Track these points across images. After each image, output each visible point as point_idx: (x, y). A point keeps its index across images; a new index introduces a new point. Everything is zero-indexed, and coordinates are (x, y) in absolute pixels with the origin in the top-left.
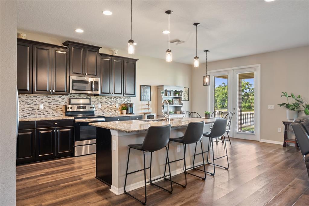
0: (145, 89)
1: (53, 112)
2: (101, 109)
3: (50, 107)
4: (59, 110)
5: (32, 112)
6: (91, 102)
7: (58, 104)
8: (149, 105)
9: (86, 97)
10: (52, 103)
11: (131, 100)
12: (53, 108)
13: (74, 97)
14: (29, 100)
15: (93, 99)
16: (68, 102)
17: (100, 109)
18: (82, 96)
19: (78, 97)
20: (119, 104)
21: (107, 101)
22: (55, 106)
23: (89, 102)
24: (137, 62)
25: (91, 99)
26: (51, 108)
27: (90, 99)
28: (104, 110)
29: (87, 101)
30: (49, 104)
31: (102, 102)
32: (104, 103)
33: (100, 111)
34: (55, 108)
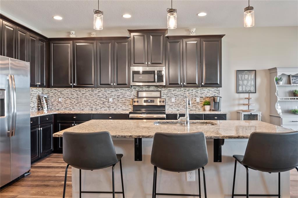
0: (245, 76)
1: (122, 105)
2: (175, 103)
3: (118, 100)
4: (128, 103)
5: (103, 105)
6: (162, 95)
7: (126, 98)
8: (250, 98)
9: (156, 90)
10: (121, 97)
11: (219, 92)
12: (122, 102)
13: (142, 90)
14: (100, 94)
15: (164, 92)
16: (136, 95)
17: (173, 104)
18: (152, 88)
19: (147, 89)
20: (201, 97)
21: (183, 94)
22: (124, 99)
23: (159, 96)
24: (223, 39)
25: (162, 92)
26: (120, 101)
27: (160, 91)
28: (179, 105)
29: (157, 94)
30: (118, 98)
31: (176, 94)
32: (180, 96)
33: (174, 106)
34: (124, 102)
